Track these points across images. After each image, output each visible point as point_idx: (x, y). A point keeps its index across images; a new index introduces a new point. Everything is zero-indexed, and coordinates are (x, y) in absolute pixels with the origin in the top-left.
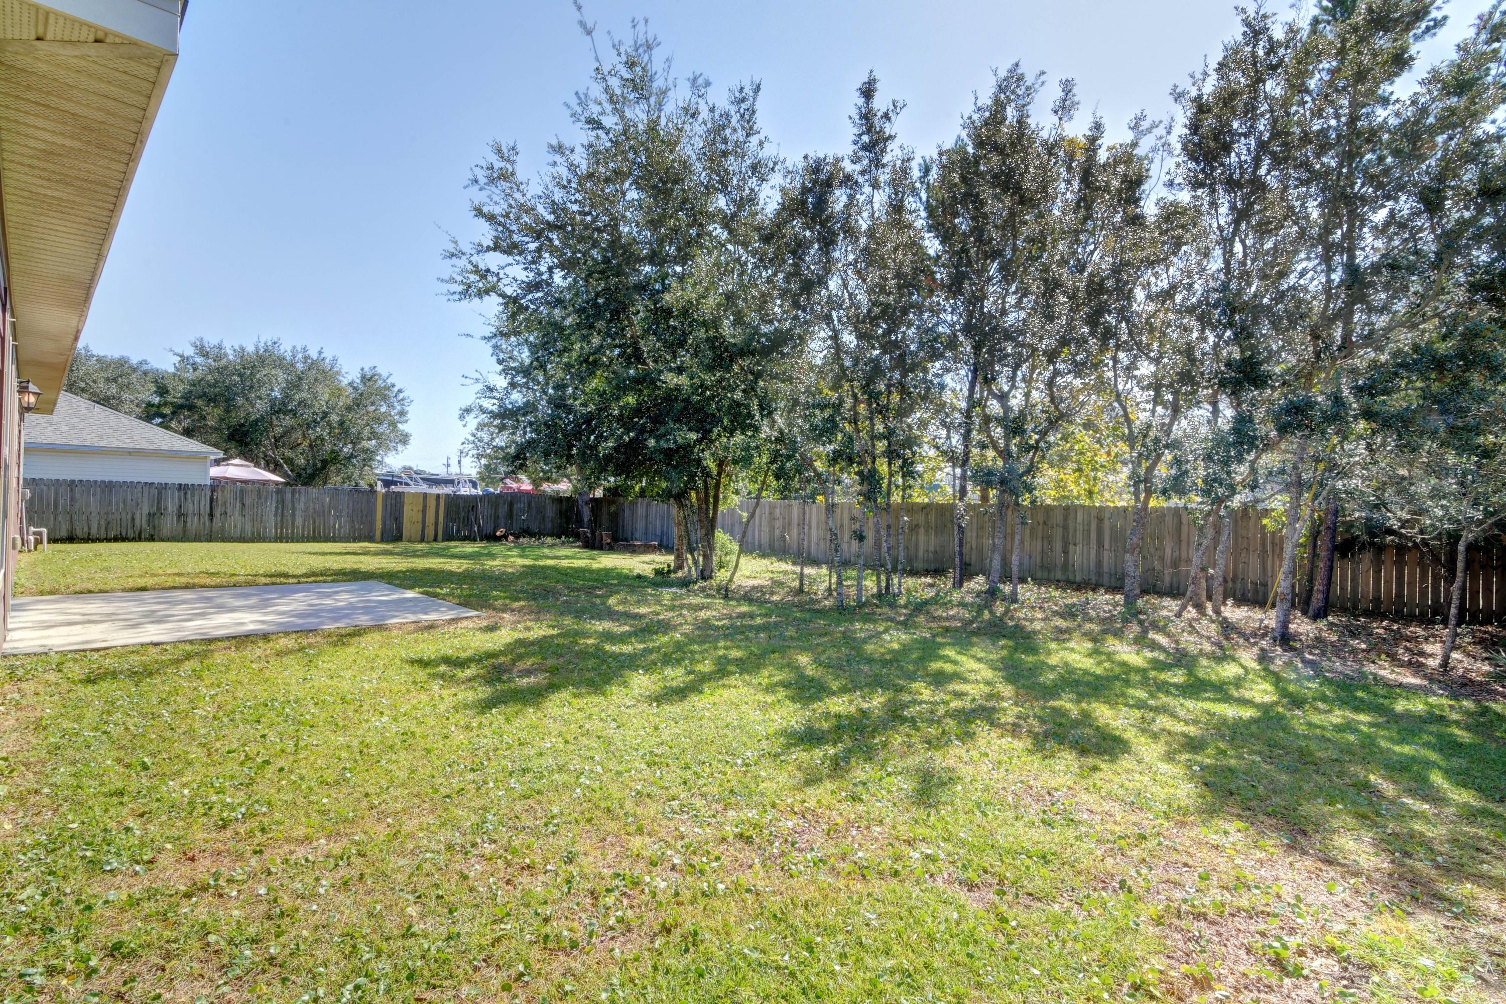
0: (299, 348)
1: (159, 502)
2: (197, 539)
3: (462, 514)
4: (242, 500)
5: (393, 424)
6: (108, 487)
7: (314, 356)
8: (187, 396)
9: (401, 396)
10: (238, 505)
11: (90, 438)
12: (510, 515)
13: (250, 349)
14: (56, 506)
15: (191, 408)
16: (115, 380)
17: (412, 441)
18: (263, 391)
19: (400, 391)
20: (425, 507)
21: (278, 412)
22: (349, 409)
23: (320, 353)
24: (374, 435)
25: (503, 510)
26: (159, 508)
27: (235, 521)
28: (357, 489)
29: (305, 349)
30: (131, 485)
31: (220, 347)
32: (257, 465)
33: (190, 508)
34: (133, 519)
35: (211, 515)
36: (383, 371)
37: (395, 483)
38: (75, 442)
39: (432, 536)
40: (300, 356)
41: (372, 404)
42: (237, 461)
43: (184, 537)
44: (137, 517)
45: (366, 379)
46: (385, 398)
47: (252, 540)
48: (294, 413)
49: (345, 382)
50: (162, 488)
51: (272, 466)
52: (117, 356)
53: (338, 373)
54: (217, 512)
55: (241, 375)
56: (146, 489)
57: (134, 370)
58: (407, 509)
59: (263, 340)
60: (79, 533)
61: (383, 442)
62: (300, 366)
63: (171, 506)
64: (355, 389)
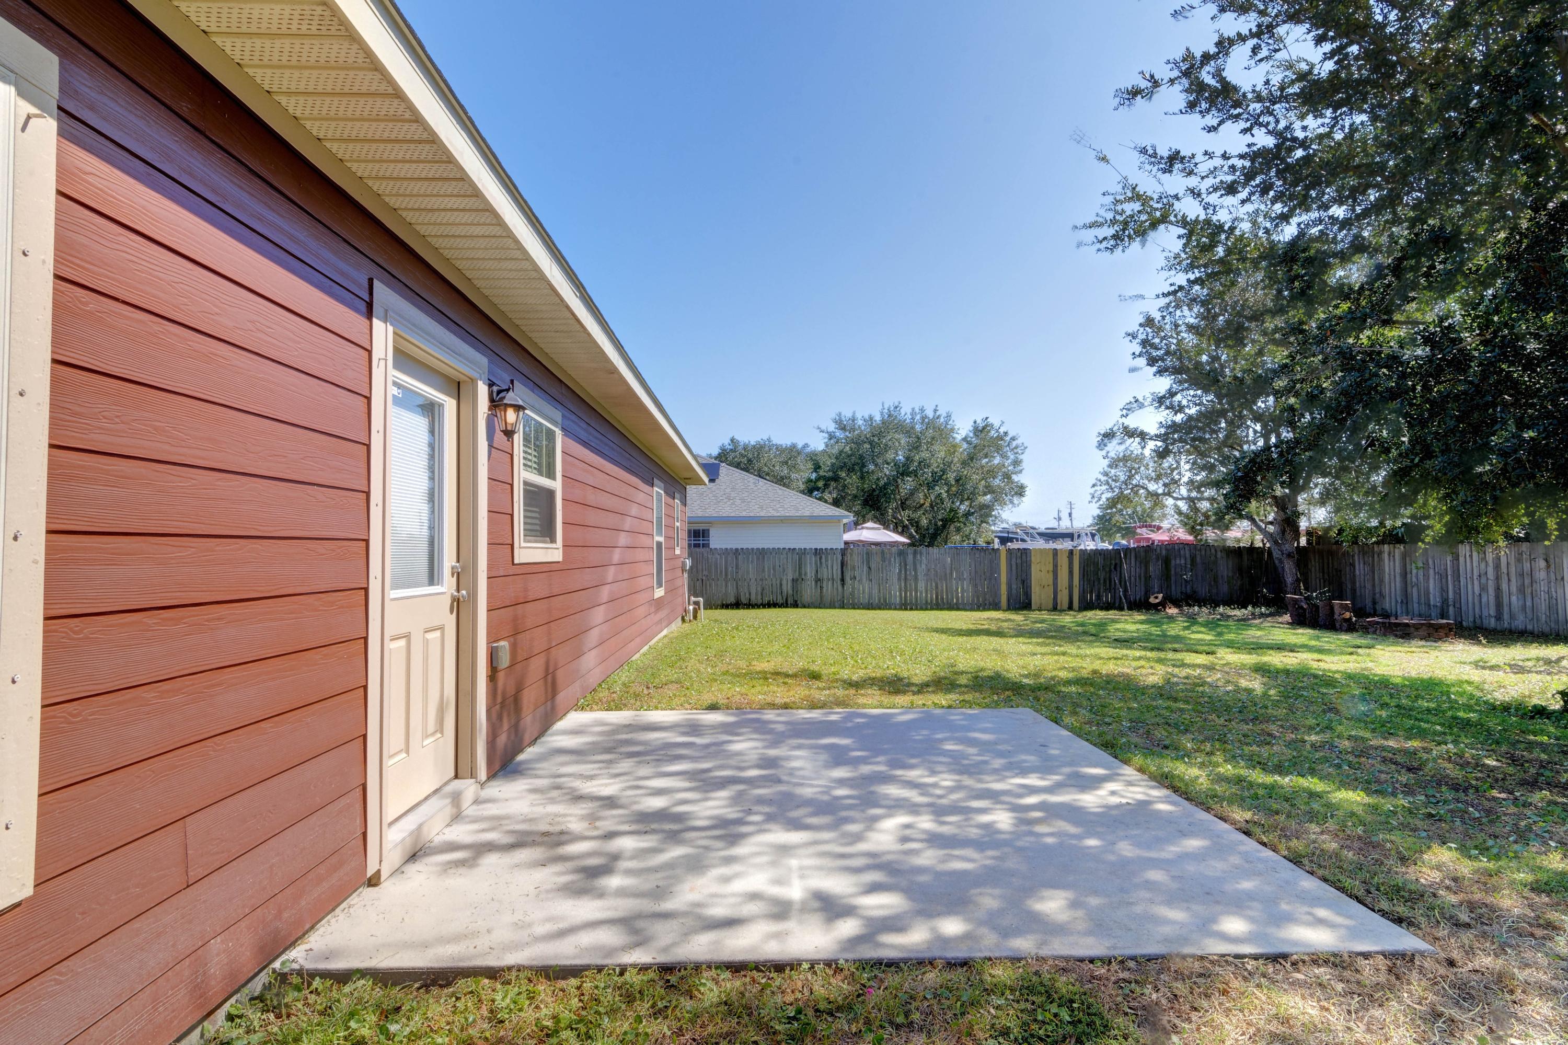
0: (917, 410)
1: (800, 568)
2: (832, 606)
3: (1102, 575)
4: (868, 562)
5: (1007, 476)
6: (762, 553)
7: (930, 414)
8: (834, 469)
9: (1014, 444)
10: (865, 568)
11: (755, 510)
12: (1166, 575)
13: (878, 418)
14: (726, 575)
15: (836, 479)
16: (786, 463)
17: (1028, 492)
18: (890, 456)
19: (1013, 439)
20: (1055, 566)
21: (902, 474)
22: (964, 463)
23: (935, 411)
24: (989, 490)
25: (1155, 569)
26: (800, 574)
27: (863, 588)
28: (975, 548)
29: (922, 410)
30: (778, 551)
31: (854, 419)
32: (886, 527)
33: (825, 573)
34: (781, 585)
35: (843, 580)
36: (995, 421)
37: (1011, 540)
38: (744, 514)
39: (1066, 605)
40: (918, 417)
41: (986, 456)
42: (870, 524)
43: (820, 604)
44: (784, 582)
45: (981, 430)
46: (998, 449)
47: (879, 608)
48: (915, 473)
49: (959, 437)
50: (803, 552)
51: (900, 529)
52: (789, 443)
53: (952, 430)
54: (847, 579)
55: (871, 443)
56: (790, 555)
57: (799, 453)
58: (1034, 569)
59: (886, 406)
60: (744, 601)
61: (999, 497)
62: (918, 427)
63: (810, 571)
64: (969, 443)
